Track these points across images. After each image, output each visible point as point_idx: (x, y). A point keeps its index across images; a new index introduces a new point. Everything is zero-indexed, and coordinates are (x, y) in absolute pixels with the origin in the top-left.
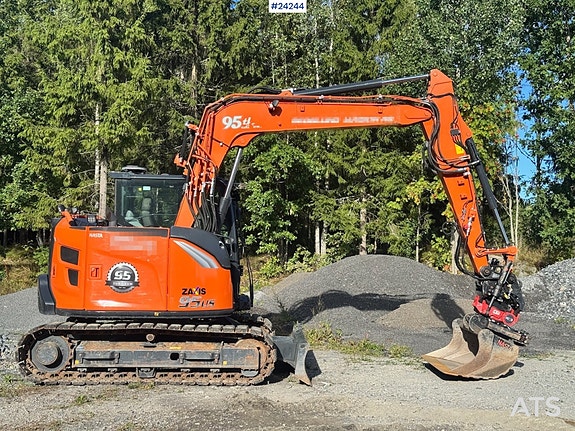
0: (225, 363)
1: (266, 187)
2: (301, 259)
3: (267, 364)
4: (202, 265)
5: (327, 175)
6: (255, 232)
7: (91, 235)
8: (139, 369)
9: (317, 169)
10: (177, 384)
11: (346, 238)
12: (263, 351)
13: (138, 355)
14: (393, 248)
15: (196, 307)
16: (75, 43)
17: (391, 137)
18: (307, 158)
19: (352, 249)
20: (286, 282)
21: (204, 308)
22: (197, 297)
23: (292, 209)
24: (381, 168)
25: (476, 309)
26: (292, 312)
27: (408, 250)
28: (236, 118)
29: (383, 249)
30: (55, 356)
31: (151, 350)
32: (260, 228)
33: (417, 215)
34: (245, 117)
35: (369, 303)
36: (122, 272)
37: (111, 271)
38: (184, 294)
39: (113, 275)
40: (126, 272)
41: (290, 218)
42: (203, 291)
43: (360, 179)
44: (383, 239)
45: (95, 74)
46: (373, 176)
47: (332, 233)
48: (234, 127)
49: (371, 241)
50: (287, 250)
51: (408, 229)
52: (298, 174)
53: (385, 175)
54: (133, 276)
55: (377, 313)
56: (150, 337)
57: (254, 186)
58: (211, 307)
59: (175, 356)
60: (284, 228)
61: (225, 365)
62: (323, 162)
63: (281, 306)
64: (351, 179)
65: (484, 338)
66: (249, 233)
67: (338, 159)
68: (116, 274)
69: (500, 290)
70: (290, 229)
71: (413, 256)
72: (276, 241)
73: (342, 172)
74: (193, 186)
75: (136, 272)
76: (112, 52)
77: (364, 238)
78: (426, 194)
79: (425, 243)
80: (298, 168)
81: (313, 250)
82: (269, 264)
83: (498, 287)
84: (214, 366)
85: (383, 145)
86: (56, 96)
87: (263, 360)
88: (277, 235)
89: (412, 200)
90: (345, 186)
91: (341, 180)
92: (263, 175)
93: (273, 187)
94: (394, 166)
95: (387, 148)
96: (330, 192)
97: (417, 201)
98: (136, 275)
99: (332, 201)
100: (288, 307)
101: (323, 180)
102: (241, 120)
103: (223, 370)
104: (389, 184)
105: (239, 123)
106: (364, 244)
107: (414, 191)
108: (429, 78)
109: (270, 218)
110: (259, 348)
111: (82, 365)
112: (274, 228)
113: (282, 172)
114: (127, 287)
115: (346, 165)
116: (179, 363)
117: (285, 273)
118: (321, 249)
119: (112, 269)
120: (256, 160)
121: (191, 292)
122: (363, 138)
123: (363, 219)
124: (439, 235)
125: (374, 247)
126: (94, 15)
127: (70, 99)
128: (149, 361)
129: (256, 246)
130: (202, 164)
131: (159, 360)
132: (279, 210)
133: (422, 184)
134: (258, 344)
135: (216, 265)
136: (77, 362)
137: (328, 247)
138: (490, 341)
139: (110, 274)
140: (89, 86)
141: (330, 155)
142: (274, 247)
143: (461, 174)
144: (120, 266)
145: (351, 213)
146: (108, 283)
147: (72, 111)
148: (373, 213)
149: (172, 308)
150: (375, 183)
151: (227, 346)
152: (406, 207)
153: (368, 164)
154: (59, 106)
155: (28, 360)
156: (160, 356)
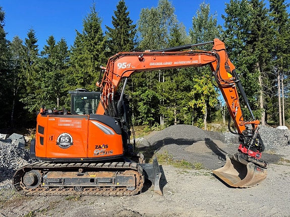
0: (118, 183)
1: (145, 104)
2: (156, 126)
3: (140, 183)
4: (106, 133)
5: (163, 100)
6: (141, 118)
7: (49, 119)
8: (74, 187)
9: (160, 98)
10: (93, 195)
11: (170, 119)
12: (138, 176)
13: (74, 180)
14: (185, 122)
15: (102, 155)
16: (84, 60)
17: (183, 87)
18: (157, 95)
19: (172, 123)
20: (152, 134)
21: (107, 155)
22: (103, 149)
23: (153, 111)
24: (180, 97)
25: (239, 150)
26: (153, 146)
27: (190, 123)
28: (124, 63)
29: (182, 122)
30: (33, 180)
31: (80, 177)
32: (143, 117)
33: (192, 112)
34: (128, 63)
35: (180, 142)
36: (64, 138)
37: (59, 138)
38: (96, 148)
39: (60, 140)
40: (66, 138)
41: (153, 113)
42: (106, 147)
43: (174, 101)
44: (182, 119)
45: (90, 70)
46: (178, 100)
47: (166, 118)
48: (123, 68)
49: (177, 120)
50: (151, 124)
51: (190, 116)
52: (155, 99)
53: (182, 99)
54: (70, 139)
55: (184, 146)
56: (81, 170)
57: (141, 104)
58: (111, 154)
59: (92, 180)
60: (151, 116)
61: (118, 184)
62: (162, 96)
63: (149, 144)
64: (171, 101)
65: (250, 167)
66: (140, 118)
67: (167, 95)
68: (62, 139)
69: (254, 142)
70: (153, 117)
71: (191, 124)
72: (148, 121)
73: (168, 99)
74: (104, 95)
75: (71, 138)
76: (94, 62)
77: (175, 119)
78: (195, 105)
79: (195, 120)
80: (154, 98)
81: (160, 123)
82: (146, 128)
83: (253, 140)
84: (112, 185)
85: (181, 90)
86: (77, 76)
87: (137, 181)
88: (148, 119)
89: (191, 107)
90: (169, 103)
91: (168, 101)
92: (143, 100)
93: (147, 104)
94: (184, 96)
95: (182, 91)
96: (165, 105)
97: (193, 107)
98: (72, 139)
99: (165, 108)
100: (151, 144)
101: (162, 102)
102: (126, 65)
103: (117, 187)
104: (183, 102)
105: (126, 66)
106: (175, 121)
107: (192, 103)
108: (213, 43)
109: (146, 113)
110: (135, 175)
111: (46, 185)
112: (148, 117)
113: (149, 99)
114: (67, 146)
115: (169, 97)
116: (94, 184)
117: (151, 131)
118: (162, 123)
119: (60, 136)
120: (141, 96)
121: (100, 147)
122: (175, 88)
123: (175, 113)
124: (200, 118)
125: (179, 122)
126: (89, 51)
127: (82, 78)
128: (79, 183)
129: (142, 122)
130: (108, 85)
131: (84, 182)
132: (149, 111)
133: (194, 101)
134: (135, 173)
135: (113, 133)
136: (43, 184)
137: (164, 122)
138: (253, 168)
139: (58, 139)
140: (87, 72)
141: (165, 94)
142: (148, 123)
143: (231, 86)
144: (64, 134)
145: (172, 111)
146: (58, 144)
147: (82, 81)
148: (178, 111)
149: (91, 156)
150: (179, 102)
151: (119, 175)
152: (189, 109)
153: (176, 96)
154: (78, 80)
155: (21, 182)
156: (85, 180)
